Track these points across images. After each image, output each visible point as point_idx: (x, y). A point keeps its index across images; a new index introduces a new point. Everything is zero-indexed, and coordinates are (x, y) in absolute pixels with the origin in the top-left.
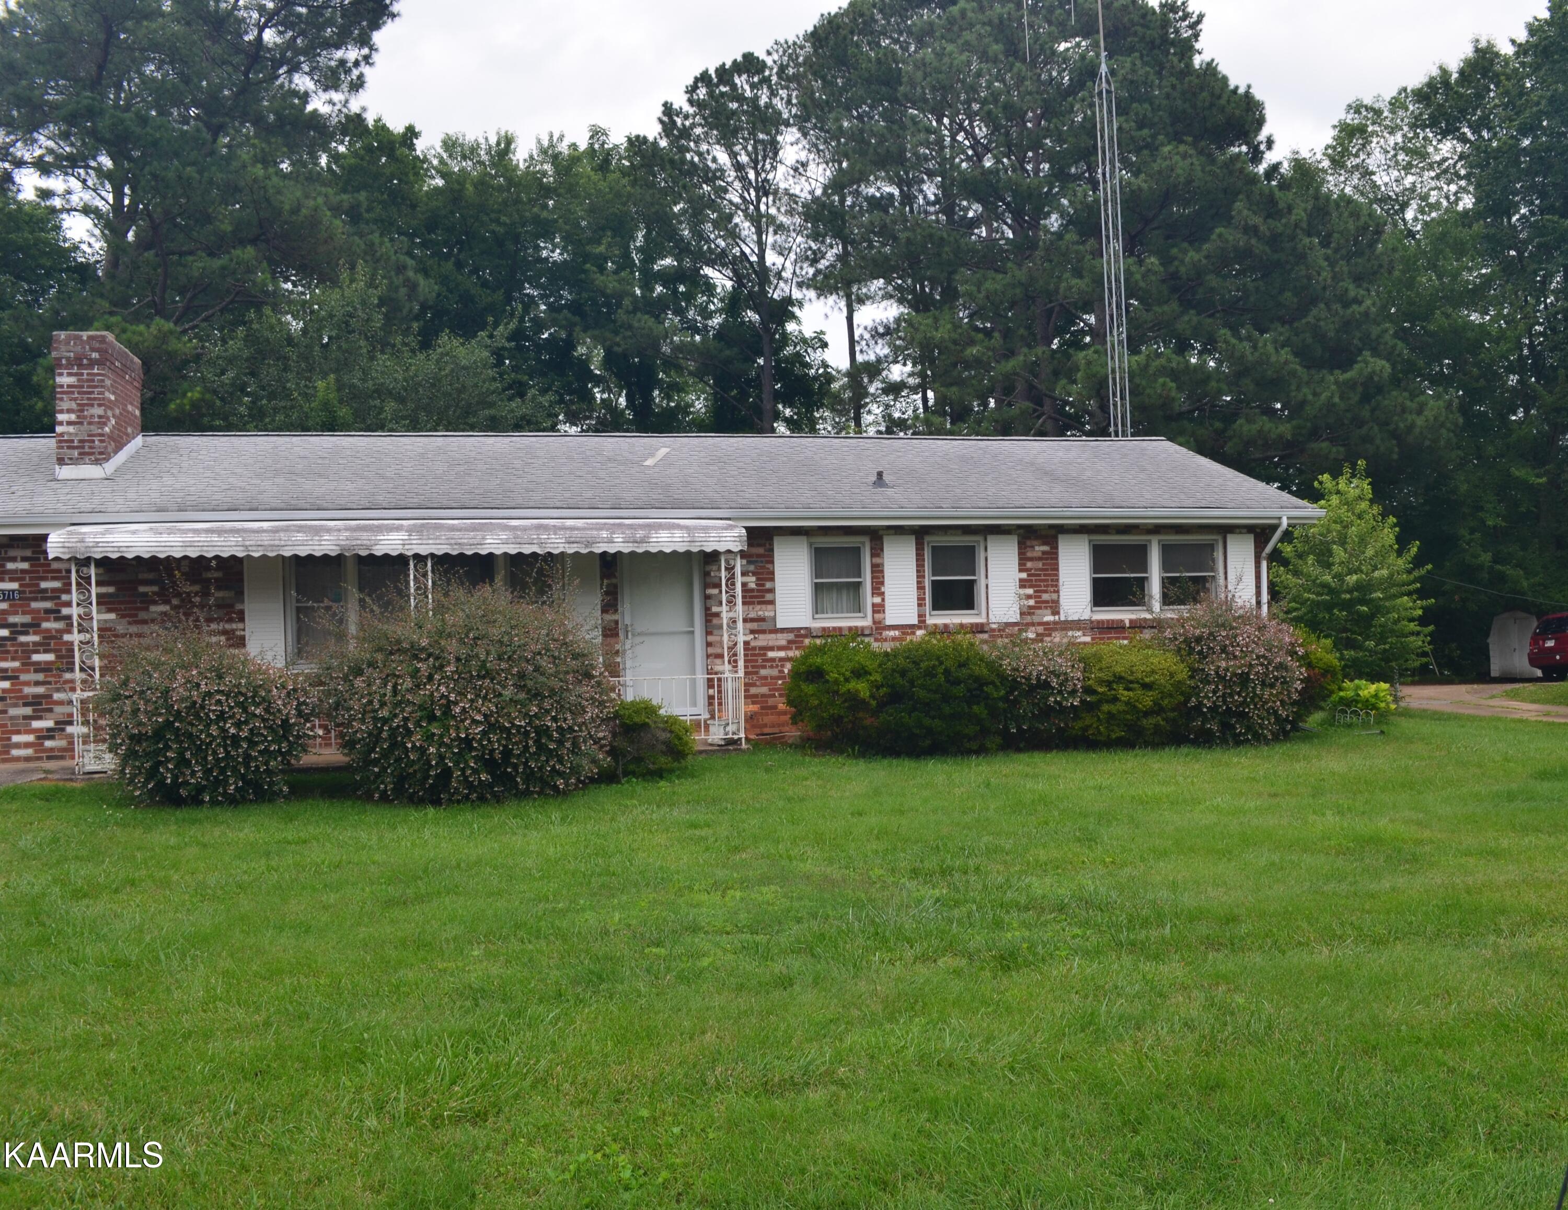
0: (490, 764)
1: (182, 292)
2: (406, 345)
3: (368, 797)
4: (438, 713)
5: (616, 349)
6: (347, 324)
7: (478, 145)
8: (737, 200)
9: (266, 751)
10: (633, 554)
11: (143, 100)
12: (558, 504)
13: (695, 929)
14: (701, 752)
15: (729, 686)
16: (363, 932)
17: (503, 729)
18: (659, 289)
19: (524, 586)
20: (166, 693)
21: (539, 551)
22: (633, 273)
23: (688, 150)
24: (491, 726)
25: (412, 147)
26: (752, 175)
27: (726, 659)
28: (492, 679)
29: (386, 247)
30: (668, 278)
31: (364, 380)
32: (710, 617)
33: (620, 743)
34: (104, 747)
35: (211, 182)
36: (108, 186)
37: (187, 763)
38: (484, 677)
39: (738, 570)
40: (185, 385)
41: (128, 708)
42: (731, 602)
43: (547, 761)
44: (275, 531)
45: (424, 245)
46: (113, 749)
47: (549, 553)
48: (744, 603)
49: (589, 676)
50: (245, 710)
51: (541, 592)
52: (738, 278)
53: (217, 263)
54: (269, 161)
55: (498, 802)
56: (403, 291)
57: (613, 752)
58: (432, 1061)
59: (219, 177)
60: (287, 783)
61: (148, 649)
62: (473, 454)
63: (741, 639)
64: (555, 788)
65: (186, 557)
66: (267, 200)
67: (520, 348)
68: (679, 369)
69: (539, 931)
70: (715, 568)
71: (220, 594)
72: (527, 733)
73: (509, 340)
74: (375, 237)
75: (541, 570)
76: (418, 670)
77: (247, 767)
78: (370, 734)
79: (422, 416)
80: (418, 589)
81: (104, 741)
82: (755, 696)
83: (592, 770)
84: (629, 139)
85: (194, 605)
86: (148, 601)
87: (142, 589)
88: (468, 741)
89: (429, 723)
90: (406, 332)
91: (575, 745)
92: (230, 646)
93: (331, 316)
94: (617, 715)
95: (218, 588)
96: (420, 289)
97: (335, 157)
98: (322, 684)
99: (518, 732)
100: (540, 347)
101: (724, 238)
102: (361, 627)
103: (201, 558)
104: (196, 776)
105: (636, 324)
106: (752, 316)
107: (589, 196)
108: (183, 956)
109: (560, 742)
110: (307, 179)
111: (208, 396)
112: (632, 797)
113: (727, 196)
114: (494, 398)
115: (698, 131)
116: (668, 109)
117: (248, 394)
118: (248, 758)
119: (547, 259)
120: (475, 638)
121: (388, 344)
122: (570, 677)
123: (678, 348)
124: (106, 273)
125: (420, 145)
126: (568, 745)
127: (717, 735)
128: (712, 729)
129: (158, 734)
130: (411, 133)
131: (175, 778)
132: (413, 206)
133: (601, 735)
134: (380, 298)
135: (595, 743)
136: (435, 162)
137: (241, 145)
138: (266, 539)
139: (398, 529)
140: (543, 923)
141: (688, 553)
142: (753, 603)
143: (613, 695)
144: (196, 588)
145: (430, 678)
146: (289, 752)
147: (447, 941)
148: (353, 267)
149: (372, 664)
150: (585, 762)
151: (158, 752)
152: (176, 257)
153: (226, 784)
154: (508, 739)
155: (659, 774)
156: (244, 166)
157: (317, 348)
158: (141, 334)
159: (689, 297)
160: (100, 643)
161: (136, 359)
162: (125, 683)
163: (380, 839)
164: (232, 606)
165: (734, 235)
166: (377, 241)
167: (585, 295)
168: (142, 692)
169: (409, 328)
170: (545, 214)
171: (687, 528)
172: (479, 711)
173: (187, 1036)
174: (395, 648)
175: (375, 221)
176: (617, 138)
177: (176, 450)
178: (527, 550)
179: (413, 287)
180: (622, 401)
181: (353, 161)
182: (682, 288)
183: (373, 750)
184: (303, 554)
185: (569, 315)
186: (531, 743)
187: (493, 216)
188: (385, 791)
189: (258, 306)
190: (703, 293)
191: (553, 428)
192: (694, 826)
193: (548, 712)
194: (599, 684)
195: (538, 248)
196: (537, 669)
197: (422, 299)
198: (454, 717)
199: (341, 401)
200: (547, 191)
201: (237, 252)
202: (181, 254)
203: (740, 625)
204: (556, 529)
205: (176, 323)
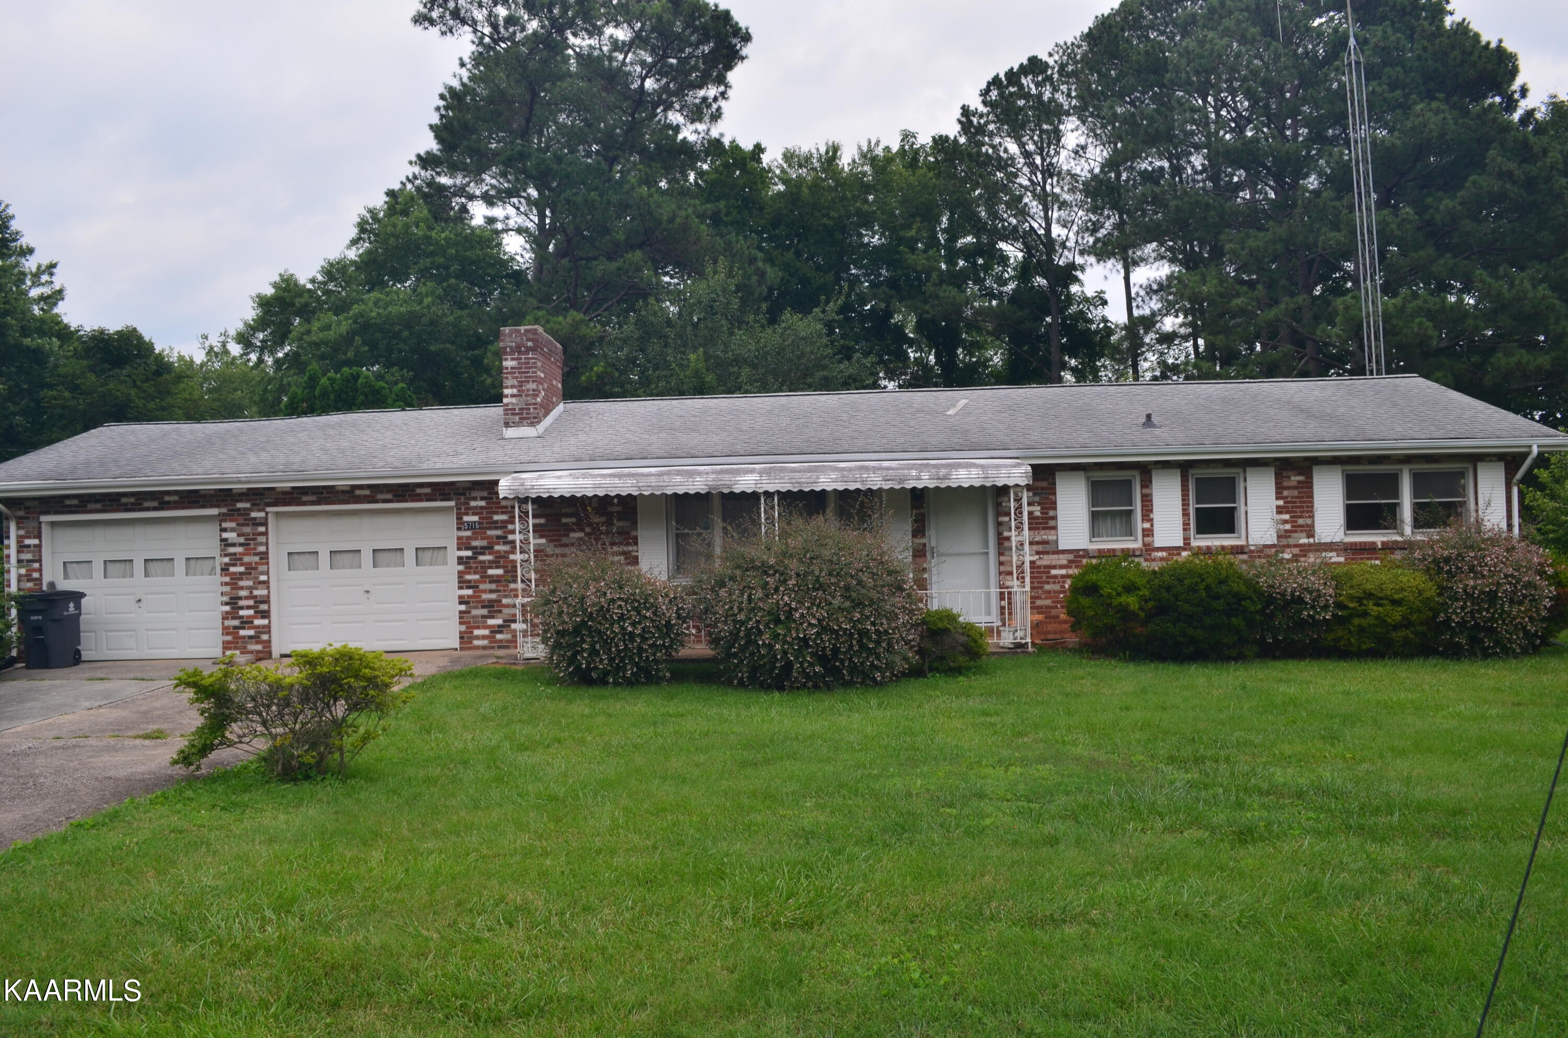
0: (822, 659)
1: (589, 289)
2: (758, 322)
3: (729, 683)
4: (783, 618)
5: (926, 316)
6: (711, 307)
7: (811, 155)
8: (1026, 183)
9: (654, 644)
10: (937, 488)
11: (558, 142)
12: (877, 449)
14: (994, 653)
15: (1018, 599)
16: (724, 784)
17: (833, 631)
18: (961, 263)
19: (850, 516)
20: (582, 599)
21: (861, 487)
22: (939, 251)
23: (983, 144)
24: (824, 629)
25: (759, 161)
26: (1038, 161)
27: (1015, 576)
28: (824, 591)
29: (741, 244)
30: (969, 253)
31: (725, 352)
32: (1002, 540)
33: (927, 645)
34: (538, 639)
35: (609, 202)
36: (535, 212)
37: (597, 653)
38: (818, 589)
39: (1025, 501)
40: (593, 361)
41: (555, 611)
42: (1019, 528)
43: (867, 657)
44: (660, 474)
45: (770, 239)
46: (545, 641)
47: (870, 489)
48: (1030, 529)
49: (901, 589)
50: (639, 613)
51: (863, 521)
52: (1029, 250)
53: (614, 265)
54: (650, 182)
55: (829, 689)
56: (754, 278)
57: (921, 652)
59: (614, 198)
60: (669, 670)
61: (569, 566)
62: (809, 410)
63: (1028, 559)
64: (874, 679)
65: (595, 496)
66: (651, 213)
67: (848, 319)
68: (979, 330)
69: (857, 790)
70: (1006, 499)
71: (620, 524)
72: (851, 635)
73: (838, 313)
74: (732, 237)
75: (862, 503)
76: (767, 583)
77: (640, 657)
78: (731, 633)
79: (770, 378)
80: (766, 519)
81: (538, 635)
82: (1041, 607)
83: (900, 665)
84: (934, 138)
85: (602, 533)
86: (568, 529)
87: (564, 520)
88: (805, 640)
89: (776, 625)
90: (757, 312)
91: (890, 645)
92: (628, 564)
93: (700, 302)
94: (924, 622)
95: (619, 519)
96: (768, 275)
97: (701, 174)
98: (695, 593)
99: (845, 633)
100: (863, 317)
101: (1015, 216)
102: (725, 550)
103: (607, 496)
104: (603, 662)
105: (942, 294)
106: (1040, 281)
107: (901, 189)
108: (596, 795)
109: (878, 643)
110: (679, 194)
111: (609, 369)
112: (935, 689)
113: (1018, 180)
114: (826, 362)
115: (991, 127)
116: (965, 111)
117: (639, 366)
118: (640, 650)
119: (868, 244)
120: (811, 558)
121: (744, 322)
122: (886, 590)
123: (977, 313)
124: (534, 276)
125: (766, 159)
126: (884, 645)
127: (1007, 639)
128: (1003, 634)
129: (577, 631)
130: (759, 149)
131: (588, 664)
132: (761, 209)
133: (911, 637)
134: (736, 286)
135: (906, 644)
136: (778, 172)
137: (629, 171)
138: (653, 481)
139: (752, 471)
140: (860, 785)
141: (983, 487)
142: (1038, 529)
143: (921, 605)
144: (603, 519)
145: (776, 590)
146: (671, 646)
147: (787, 794)
148: (715, 262)
149: (732, 578)
150: (897, 659)
151: (576, 644)
152: (584, 262)
153: (625, 670)
154: (837, 639)
155: (958, 671)
156: (633, 188)
157: (689, 328)
158: (560, 323)
159: (987, 268)
160: (536, 561)
161: (559, 345)
162: (553, 592)
163: (738, 715)
164: (628, 533)
165: (1023, 213)
166: (734, 240)
167: (899, 272)
168: (566, 598)
169: (759, 308)
170: (866, 207)
171: (982, 466)
172: (814, 617)
174: (750, 566)
175: (732, 223)
176: (924, 139)
177: (587, 413)
178: (852, 487)
179: (762, 274)
180: (932, 358)
181: (714, 176)
182: (981, 261)
183: (733, 646)
184: (681, 492)
185: (887, 290)
186: (854, 642)
187: (824, 211)
188: (742, 678)
189: (645, 296)
190: (999, 264)
191: (875, 386)
192: (985, 713)
193: (868, 617)
194: (909, 595)
195: (861, 236)
196: (859, 583)
197: (769, 284)
198: (795, 621)
199: (708, 369)
200: (867, 188)
201: (629, 256)
202: (588, 260)
203: (1027, 547)
204: (875, 469)
205: (585, 313)
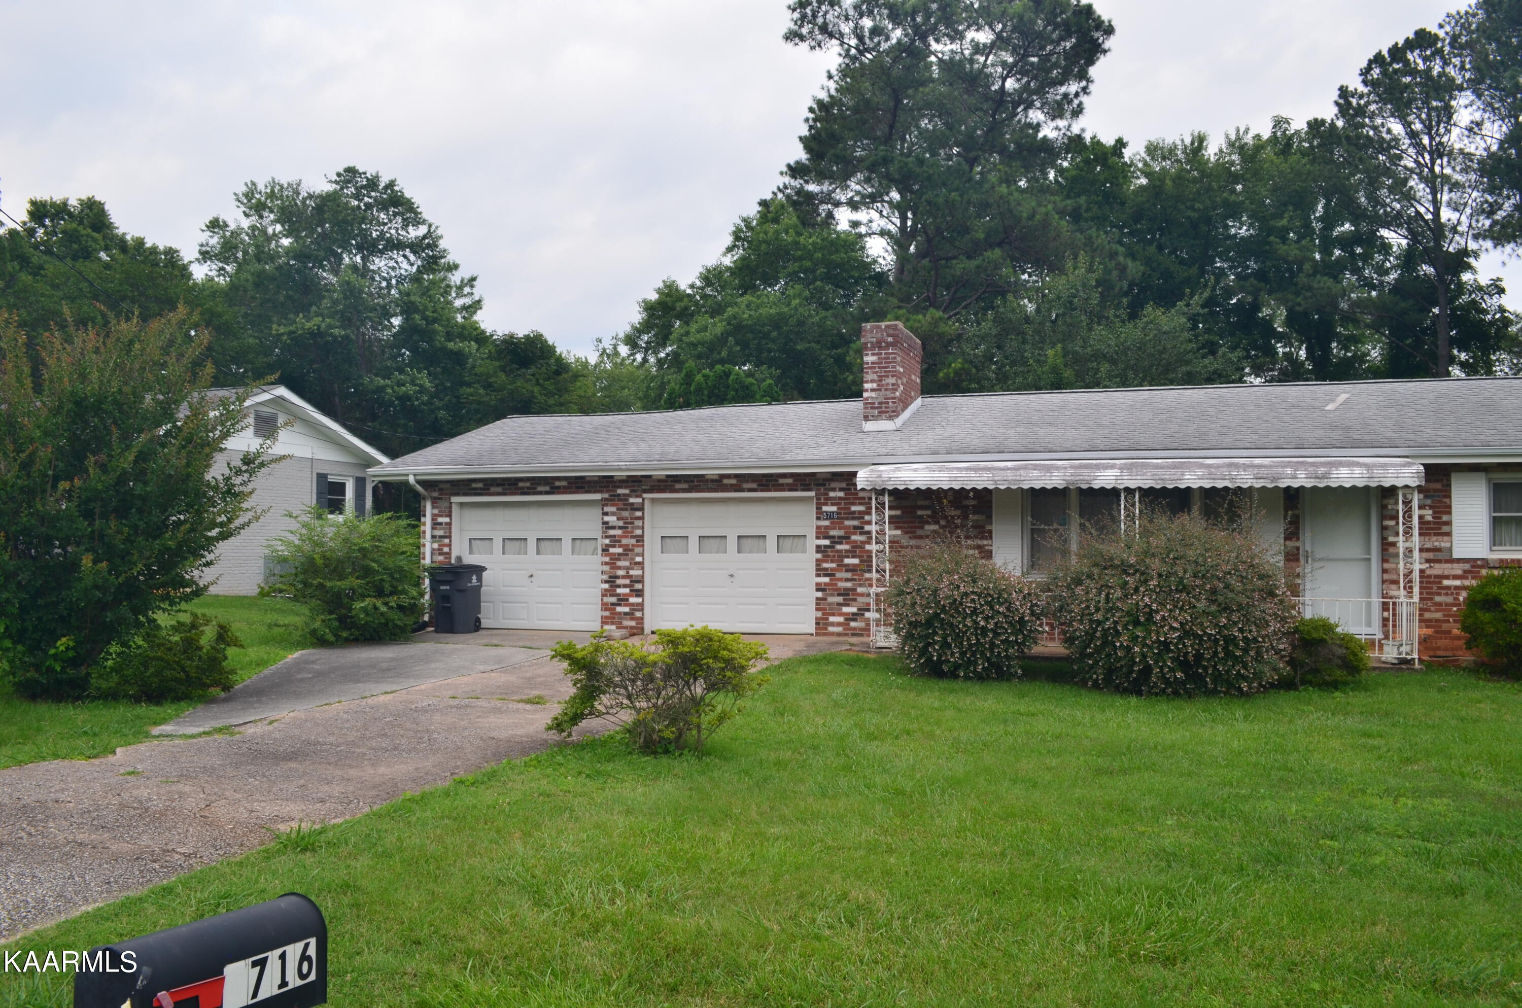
0: (1184, 665)
1: (948, 289)
2: (1117, 316)
3: (1083, 684)
4: (1142, 619)
5: (1297, 308)
6: (1071, 303)
7: (1176, 146)
8: (1411, 165)
9: (1006, 641)
10: (1315, 488)
11: (921, 147)
12: (1248, 445)
13: (1367, 829)
14: (1374, 669)
15: (1404, 610)
16: (1078, 793)
17: (1196, 636)
18: (1337, 252)
19: (1217, 515)
20: (935, 592)
21: (1230, 486)
22: (1313, 240)
23: (1363, 126)
24: (1186, 633)
25: (1121, 155)
26: (1426, 140)
27: (1402, 585)
28: (1188, 594)
29: (1101, 239)
30: (1346, 242)
31: (1084, 347)
32: (1387, 547)
33: (1300, 655)
34: (891, 629)
35: (969, 202)
36: (897, 214)
37: (949, 646)
38: (1181, 591)
39: (1415, 504)
40: (950, 358)
41: (908, 602)
42: (1408, 533)
43: (1233, 666)
44: (1017, 469)
45: (1131, 234)
46: (897, 631)
47: (1239, 487)
48: (1420, 534)
49: (1272, 594)
50: (992, 608)
51: (1231, 521)
52: (1413, 236)
53: (973, 263)
54: (1010, 181)
55: (1190, 697)
56: (1115, 273)
57: (1292, 662)
58: (1133, 906)
59: (975, 197)
60: (1021, 667)
61: (923, 558)
62: (1173, 404)
63: (1417, 567)
64: (1240, 689)
65: (951, 489)
66: (1010, 211)
67: (1212, 313)
68: (1356, 322)
69: (1224, 811)
70: (1392, 501)
71: (976, 517)
72: (1216, 641)
73: (1203, 307)
74: (1093, 232)
75: (1231, 502)
76: (1126, 583)
77: (992, 652)
78: (1087, 633)
79: (1131, 375)
80: (1127, 516)
81: (891, 625)
82: (1430, 620)
83: (1269, 675)
84: (1309, 123)
85: (957, 527)
86: (923, 522)
87: (920, 513)
88: (1166, 644)
89: (1134, 627)
90: (1118, 306)
91: (1259, 653)
92: (982, 558)
93: (1059, 298)
94: (1296, 630)
95: (974, 513)
96: (1129, 270)
97: (1061, 171)
98: (1049, 590)
99: (1209, 639)
100: (1228, 312)
101: (1398, 201)
102: (1081, 547)
103: (963, 489)
104: (954, 656)
105: (1316, 286)
106: (1427, 269)
107: (1272, 178)
108: (943, 792)
109: (1246, 651)
110: (1039, 191)
111: (966, 366)
112: (1309, 704)
113: (1402, 163)
114: (1190, 356)
115: (1373, 107)
116: (1344, 92)
117: (995, 363)
118: (993, 645)
119: (1235, 235)
120: (1175, 558)
121: (1104, 317)
122: (1256, 595)
123: (1354, 304)
124: (896, 279)
125: (1127, 153)
126: (1252, 653)
127: (1390, 654)
128: (1385, 648)
129: (929, 622)
130: (1121, 144)
131: (940, 656)
132: (1123, 204)
133: (1281, 647)
134: (1097, 281)
135: (1276, 653)
136: (1140, 165)
137: (990, 171)
138: (1010, 475)
139: (1112, 467)
140: (1227, 805)
141: (1367, 488)
142: (1429, 534)
143: (1294, 612)
144: (958, 512)
145: (1136, 590)
146: (1023, 643)
147: (1146, 809)
148: (1076, 257)
149: (1090, 576)
150: (1266, 669)
151: (928, 636)
152: (943, 262)
153: (976, 664)
154: (1200, 644)
155: (1334, 685)
156: (993, 187)
157: (1048, 324)
158: (919, 322)
159: (1366, 257)
160: (890, 552)
161: (918, 341)
162: (907, 583)
163: (1092, 718)
164: (983, 527)
165: (1409, 197)
166: (1094, 235)
167: (1269, 264)
168: (919, 590)
169: (1120, 303)
170: (1233, 197)
171: (1366, 465)
172: (1176, 620)
173: (945, 854)
174: (1108, 564)
175: (1093, 219)
176: (1299, 124)
177: (944, 408)
178: (1220, 484)
179: (1123, 269)
180: (1303, 353)
181: (1074, 172)
182: (1359, 250)
183: (1088, 646)
184: (1037, 487)
185: (1255, 282)
186: (1219, 649)
187: (1188, 204)
188: (1097, 680)
189: (1003, 294)
190: (1379, 252)
191: (1241, 380)
192: (1367, 735)
193: (1235, 623)
194: (1281, 602)
195: (1227, 227)
196: (1227, 586)
197: (1130, 278)
198: (1155, 623)
199: (1066, 365)
200: (1236, 178)
201: (988, 254)
202: (948, 259)
203: (1416, 554)
204: (1245, 467)
205: (944, 312)
